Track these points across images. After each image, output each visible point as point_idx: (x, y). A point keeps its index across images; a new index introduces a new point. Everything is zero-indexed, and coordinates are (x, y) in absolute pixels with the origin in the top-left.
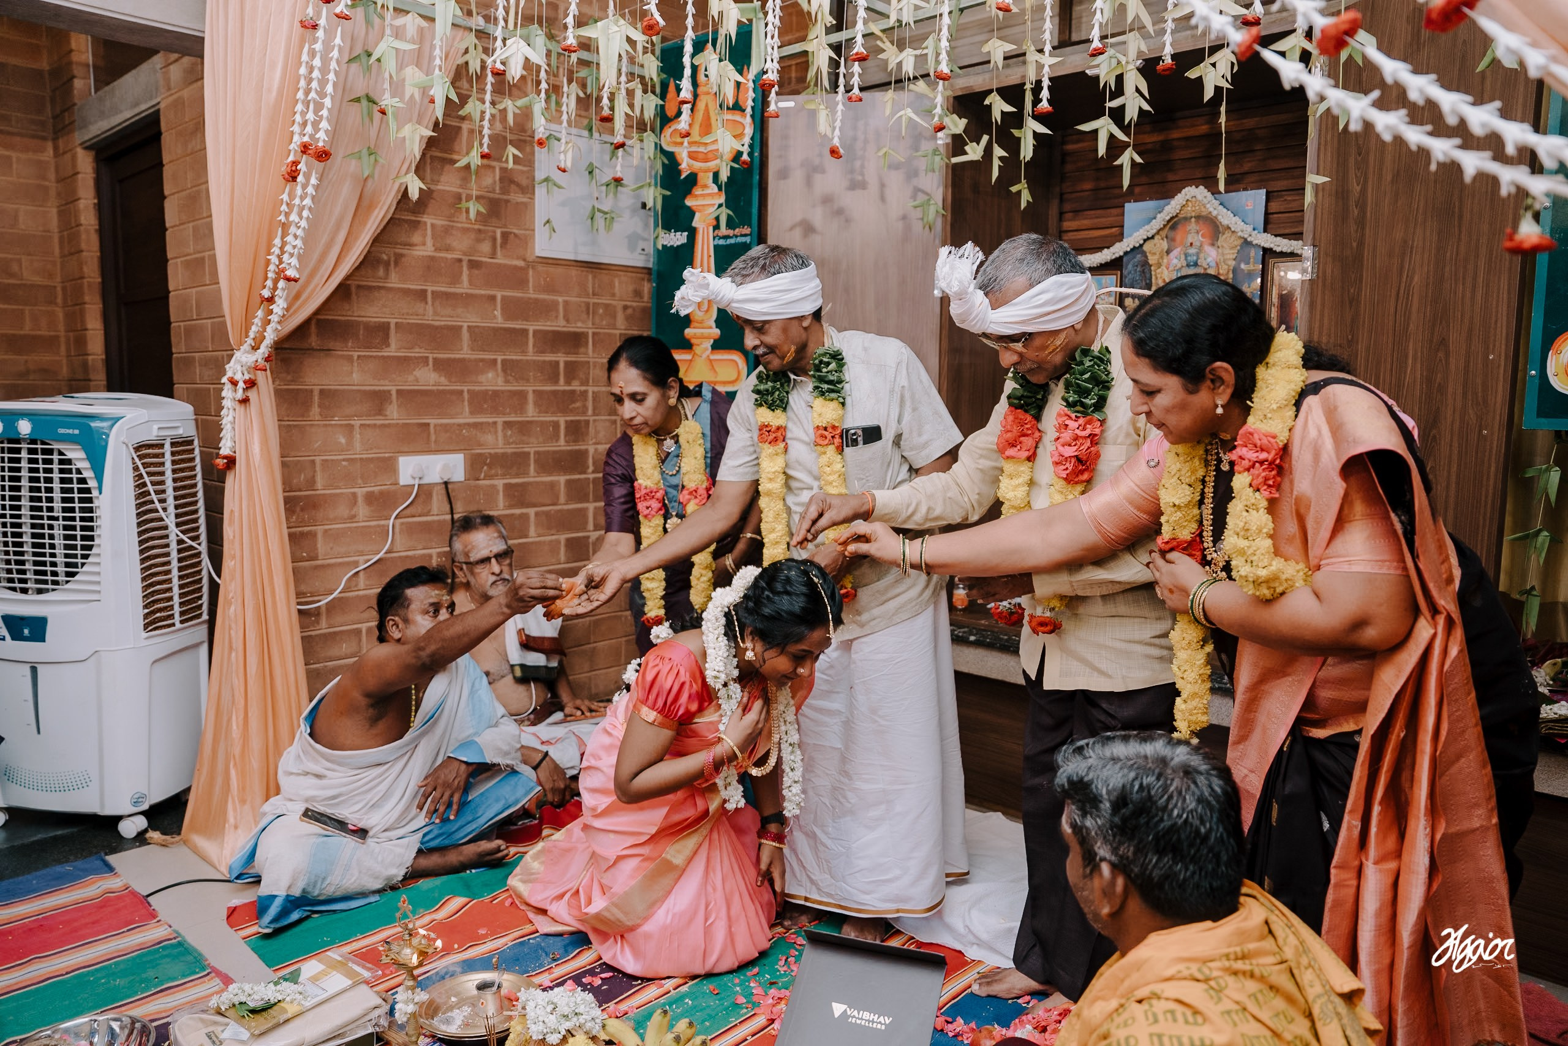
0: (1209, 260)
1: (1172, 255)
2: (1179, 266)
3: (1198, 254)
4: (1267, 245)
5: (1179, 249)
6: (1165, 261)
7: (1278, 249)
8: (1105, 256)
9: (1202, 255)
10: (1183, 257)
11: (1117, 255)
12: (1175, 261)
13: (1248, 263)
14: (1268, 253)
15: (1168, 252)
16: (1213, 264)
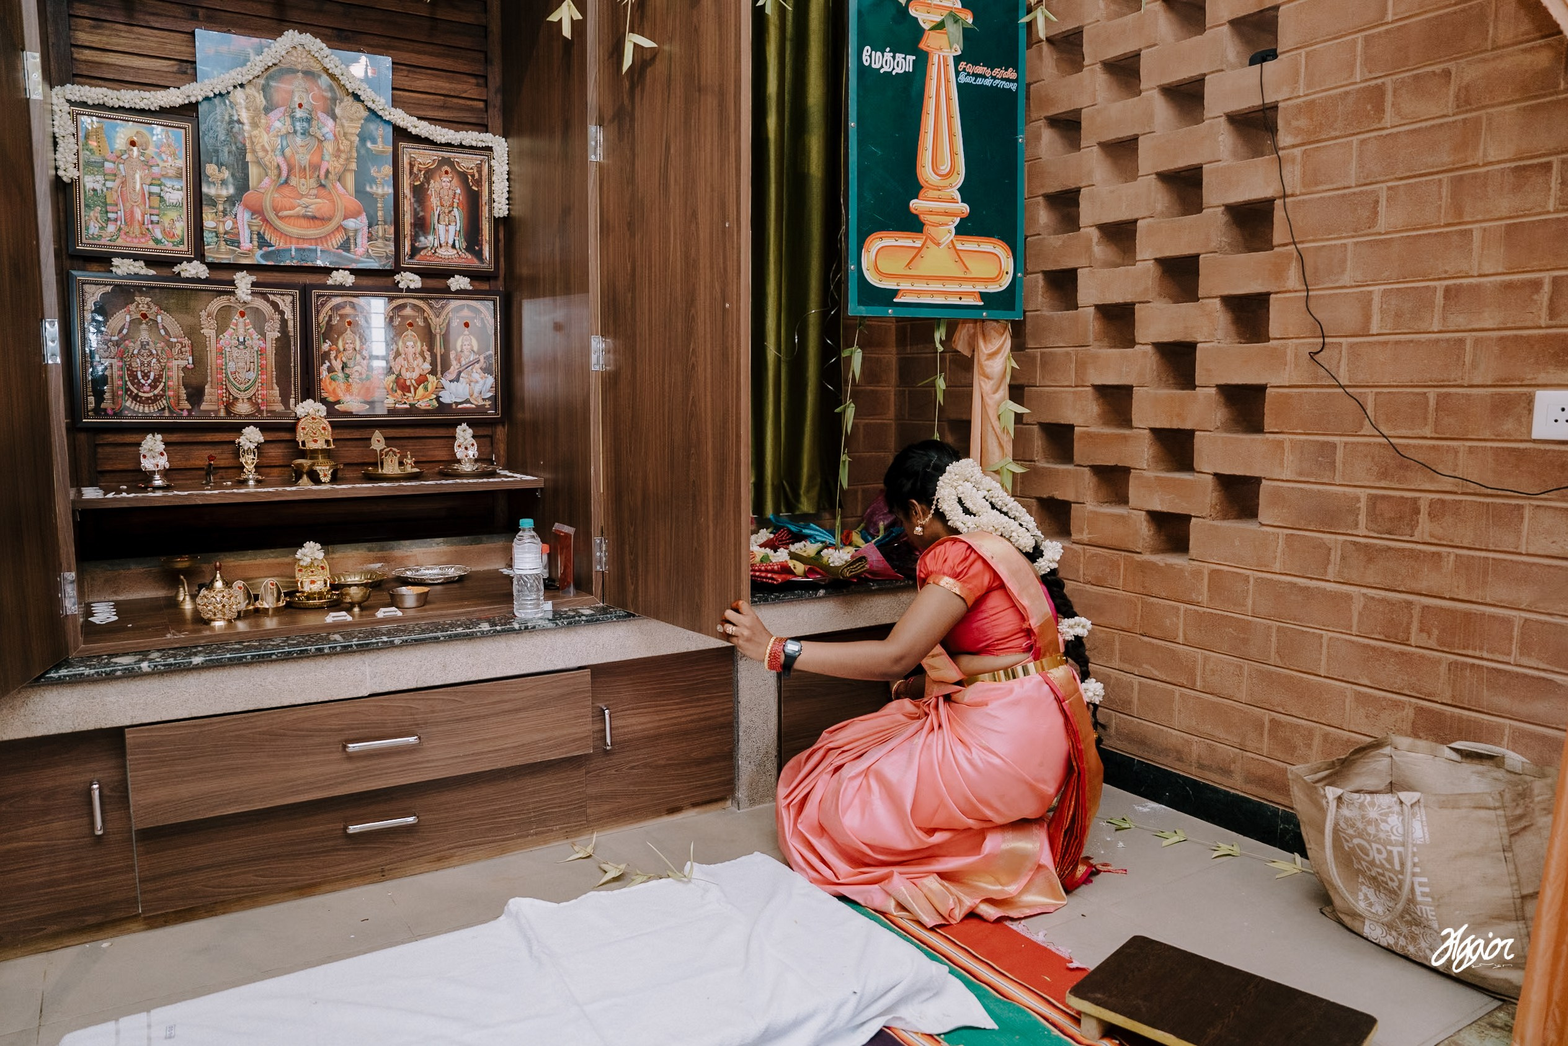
0: (325, 130)
1: (271, 115)
2: (284, 131)
3: (309, 120)
4: (401, 124)
5: (282, 109)
6: (263, 121)
7: (414, 131)
8: (173, 97)
9: (314, 123)
10: (288, 120)
11: (193, 100)
12: (278, 124)
13: (374, 142)
14: (401, 134)
15: (268, 110)
16: (330, 136)
